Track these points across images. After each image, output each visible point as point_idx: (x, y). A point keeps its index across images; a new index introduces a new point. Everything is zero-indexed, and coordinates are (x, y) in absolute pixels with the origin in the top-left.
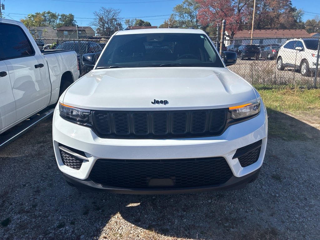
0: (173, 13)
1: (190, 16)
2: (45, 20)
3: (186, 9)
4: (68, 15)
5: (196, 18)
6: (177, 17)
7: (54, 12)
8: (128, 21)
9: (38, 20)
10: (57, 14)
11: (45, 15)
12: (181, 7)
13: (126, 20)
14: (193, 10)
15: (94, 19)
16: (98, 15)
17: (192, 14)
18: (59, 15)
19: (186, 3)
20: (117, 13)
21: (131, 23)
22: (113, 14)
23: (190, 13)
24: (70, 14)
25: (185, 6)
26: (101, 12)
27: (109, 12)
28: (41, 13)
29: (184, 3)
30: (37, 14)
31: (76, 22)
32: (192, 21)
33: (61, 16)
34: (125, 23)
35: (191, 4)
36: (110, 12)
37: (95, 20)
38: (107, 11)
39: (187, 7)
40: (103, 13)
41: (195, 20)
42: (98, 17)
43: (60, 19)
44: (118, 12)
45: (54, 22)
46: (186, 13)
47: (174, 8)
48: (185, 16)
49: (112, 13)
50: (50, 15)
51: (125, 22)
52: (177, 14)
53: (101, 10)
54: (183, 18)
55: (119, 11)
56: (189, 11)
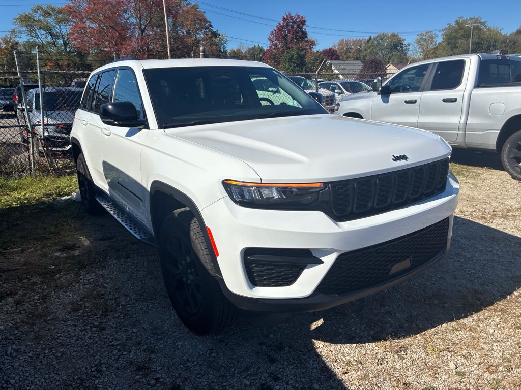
0: (14, 27)
1: (51, 35)
3: (41, 21)
5: (63, 38)
6: (23, 35)
12: (30, 18)
14: (54, 24)
17: (54, 31)
19: (39, 12)
23: (49, 30)
25: (37, 16)
29: (35, 11)
32: (54, 42)
35: (50, 14)
39: (42, 18)
41: (61, 41)
46: (41, 28)
47: (15, 19)
48: (39, 34)
52: (24, 29)
54: (37, 38)
56: (48, 26)
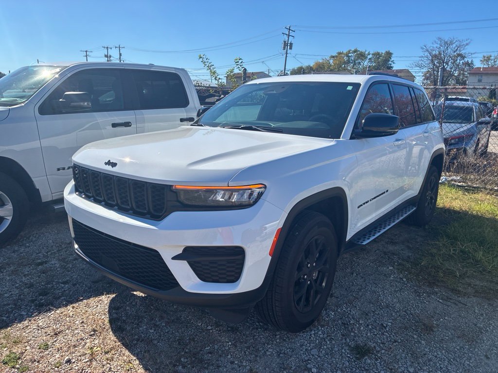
2: (348, 62)
4: (384, 52)
7: (363, 51)
8: (487, 57)
9: (338, 62)
10: (367, 53)
11: (350, 55)
13: (484, 57)
15: (420, 57)
16: (427, 50)
18: (370, 54)
20: (464, 45)
21: (492, 62)
22: (455, 48)
24: (386, 52)
26: (435, 45)
27: (448, 44)
28: (345, 52)
30: (340, 53)
31: (394, 63)
33: (372, 54)
34: (481, 61)
36: (451, 43)
37: (420, 59)
38: (446, 43)
40: (438, 46)
42: (427, 54)
43: (370, 59)
44: (465, 43)
45: (360, 64)
49: (454, 45)
50: (357, 54)
51: (482, 59)
53: (435, 41)
55: (467, 42)
